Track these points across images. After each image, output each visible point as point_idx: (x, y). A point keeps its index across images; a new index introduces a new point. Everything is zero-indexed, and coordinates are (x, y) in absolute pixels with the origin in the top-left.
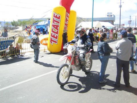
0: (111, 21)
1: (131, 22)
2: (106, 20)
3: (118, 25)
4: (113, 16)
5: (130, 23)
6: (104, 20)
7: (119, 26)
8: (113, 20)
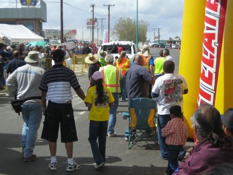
0: (35, 20)
1: (96, 23)
2: (16, 17)
3: (55, 31)
4: (38, 5)
5: (93, 28)
6: (10, 16)
7: (60, 34)
8: (38, 17)
